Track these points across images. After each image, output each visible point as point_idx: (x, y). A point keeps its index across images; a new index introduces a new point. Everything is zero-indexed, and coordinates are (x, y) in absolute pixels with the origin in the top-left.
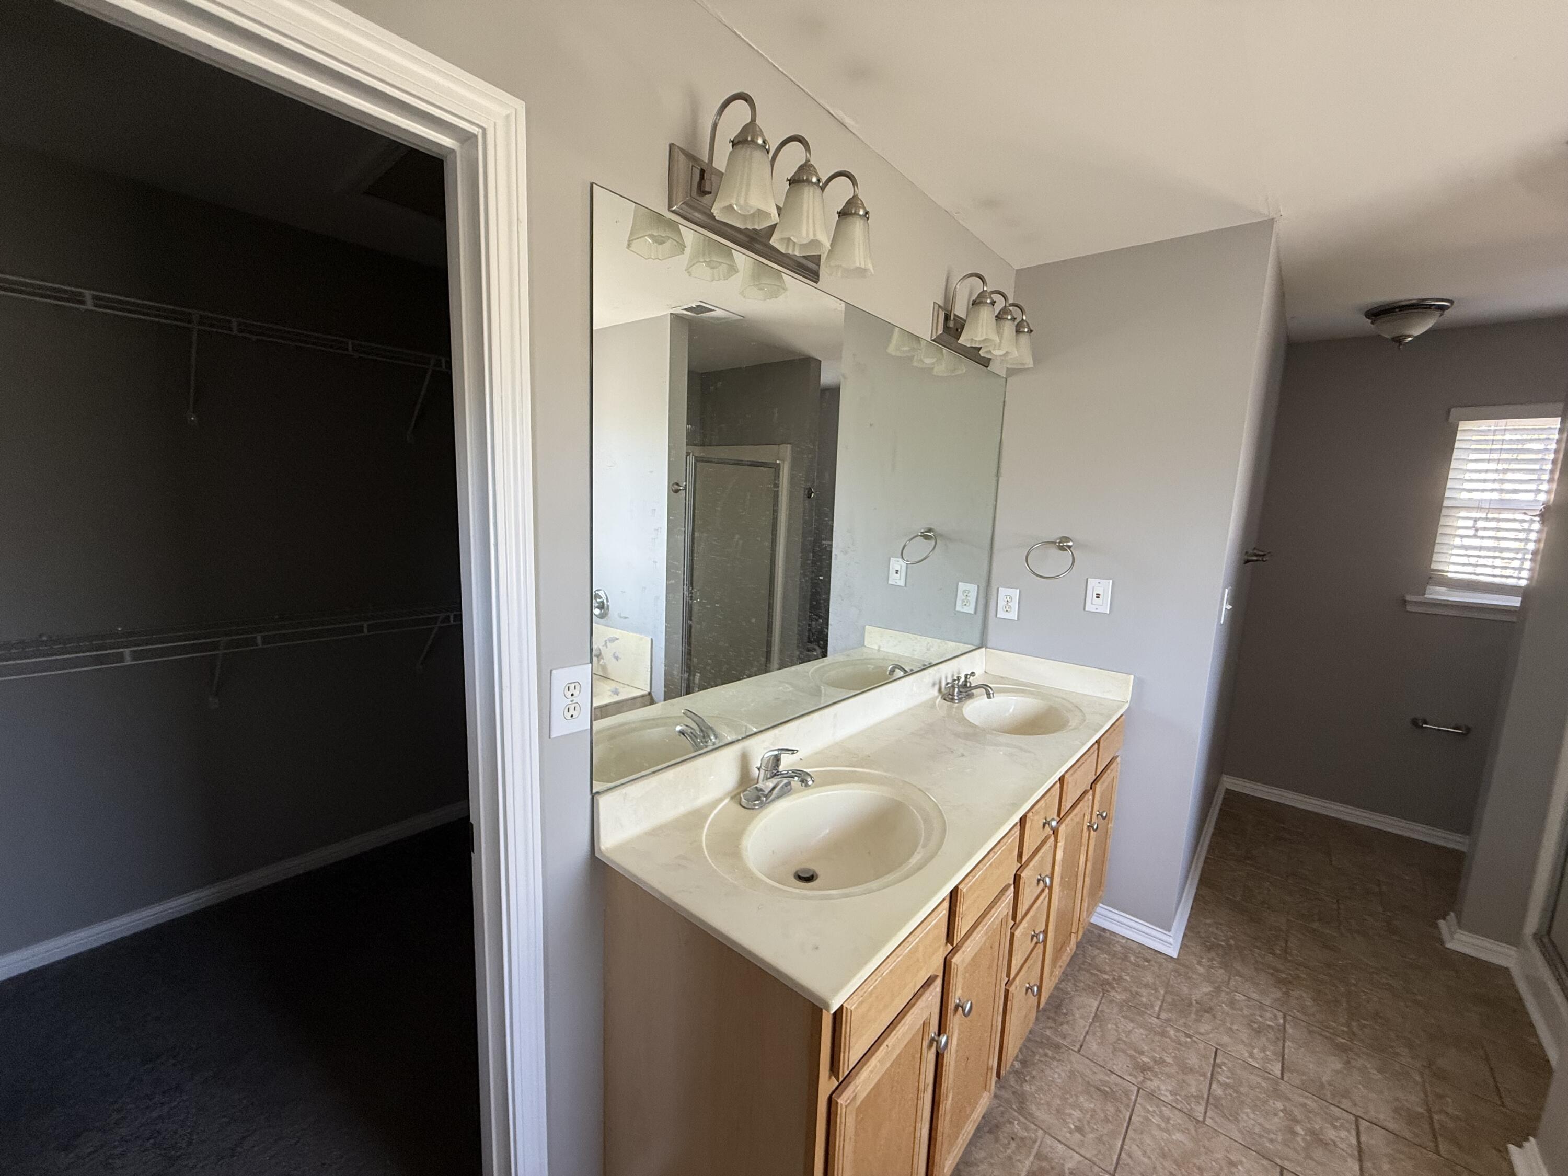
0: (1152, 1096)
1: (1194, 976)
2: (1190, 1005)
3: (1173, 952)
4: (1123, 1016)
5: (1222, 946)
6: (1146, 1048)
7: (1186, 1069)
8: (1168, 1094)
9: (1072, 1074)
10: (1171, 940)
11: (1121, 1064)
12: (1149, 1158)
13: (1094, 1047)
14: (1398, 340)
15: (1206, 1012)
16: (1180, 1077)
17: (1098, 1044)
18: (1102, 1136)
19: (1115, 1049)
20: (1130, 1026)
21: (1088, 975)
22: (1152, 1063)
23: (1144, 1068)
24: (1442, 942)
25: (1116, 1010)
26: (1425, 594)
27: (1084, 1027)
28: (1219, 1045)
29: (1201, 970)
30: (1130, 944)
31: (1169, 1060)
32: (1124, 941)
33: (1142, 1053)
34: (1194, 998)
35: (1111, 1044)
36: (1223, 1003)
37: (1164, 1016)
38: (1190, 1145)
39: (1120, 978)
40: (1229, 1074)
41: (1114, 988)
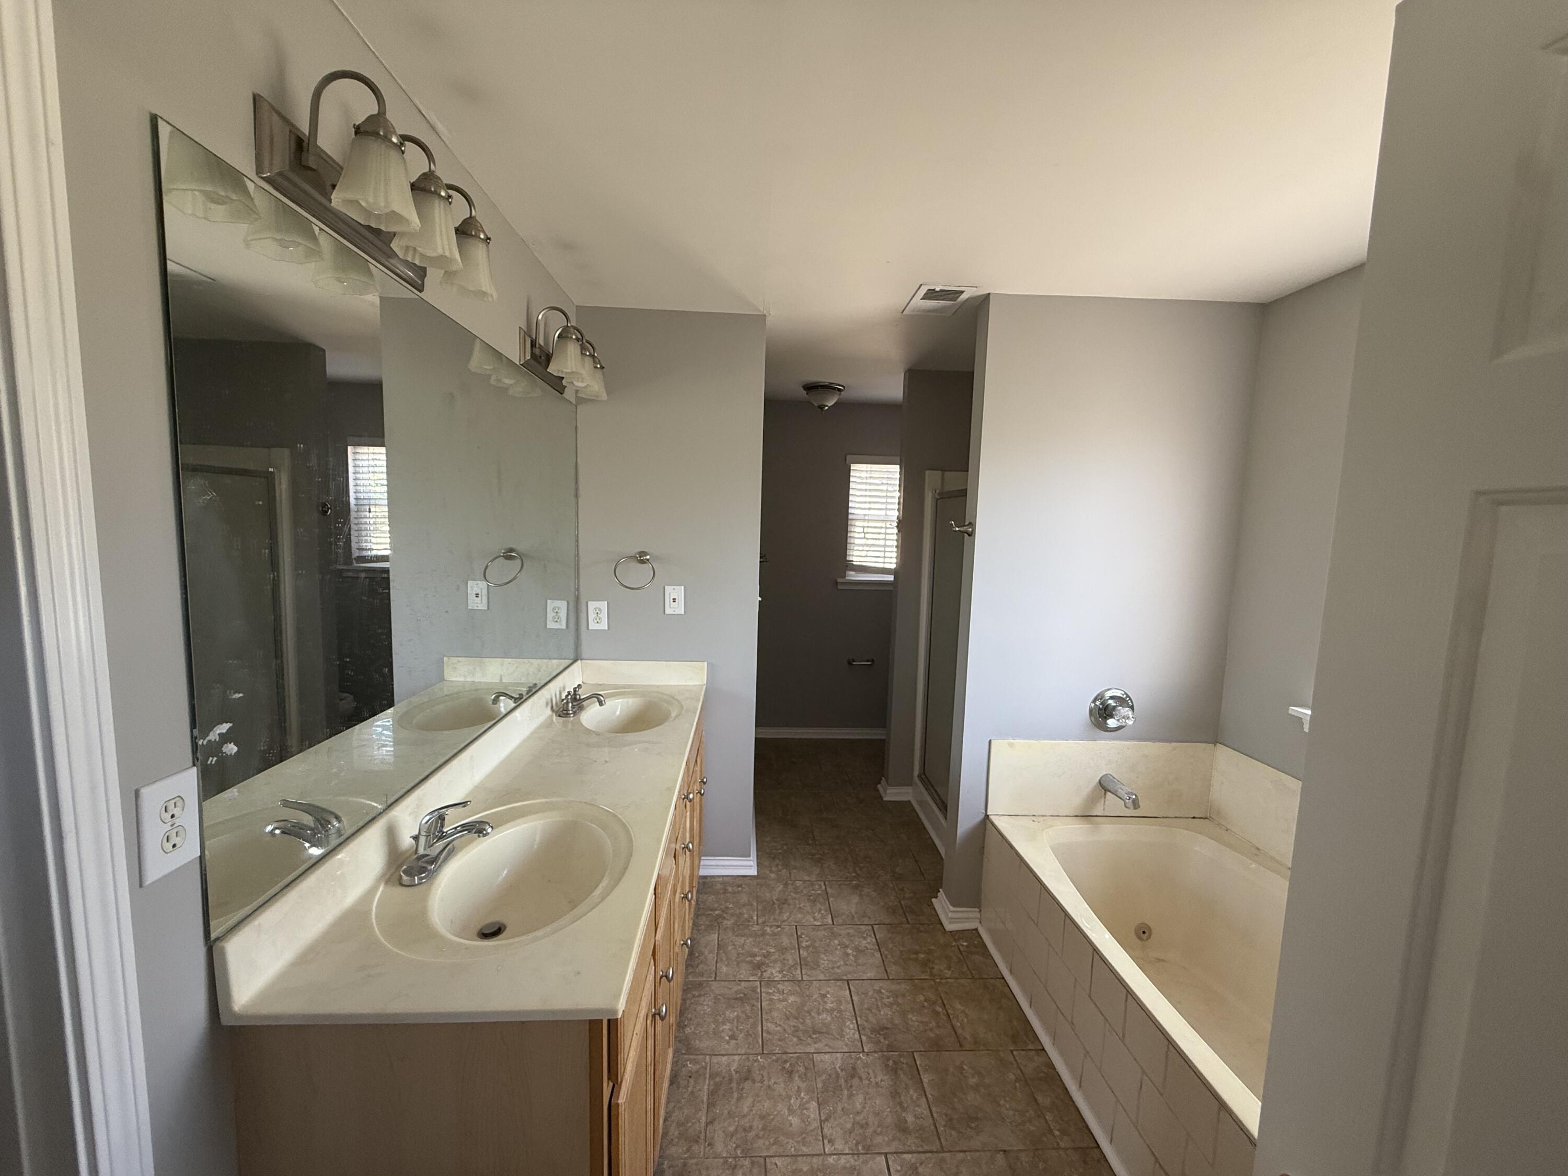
0: (770, 982)
1: (771, 883)
2: (774, 903)
3: (753, 872)
4: (736, 936)
5: (780, 853)
6: (757, 950)
7: (783, 950)
8: (777, 974)
9: (716, 999)
10: (752, 863)
11: (744, 972)
12: (780, 1025)
13: (724, 969)
14: (821, 407)
15: (784, 904)
16: (782, 957)
17: (727, 966)
18: (748, 1031)
19: (738, 964)
20: (742, 940)
21: (704, 917)
22: (763, 959)
23: (759, 966)
24: (881, 798)
25: (730, 934)
26: (845, 577)
27: (714, 958)
28: (797, 922)
29: (773, 876)
30: (726, 879)
31: (773, 950)
32: (721, 879)
33: (755, 955)
34: (774, 898)
35: (735, 961)
36: (791, 892)
37: (760, 921)
38: (798, 1000)
39: (727, 908)
40: (807, 939)
41: (725, 918)
